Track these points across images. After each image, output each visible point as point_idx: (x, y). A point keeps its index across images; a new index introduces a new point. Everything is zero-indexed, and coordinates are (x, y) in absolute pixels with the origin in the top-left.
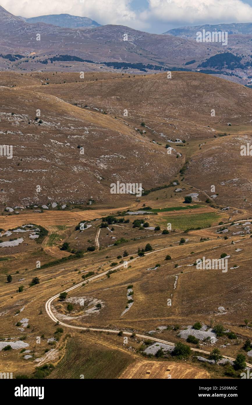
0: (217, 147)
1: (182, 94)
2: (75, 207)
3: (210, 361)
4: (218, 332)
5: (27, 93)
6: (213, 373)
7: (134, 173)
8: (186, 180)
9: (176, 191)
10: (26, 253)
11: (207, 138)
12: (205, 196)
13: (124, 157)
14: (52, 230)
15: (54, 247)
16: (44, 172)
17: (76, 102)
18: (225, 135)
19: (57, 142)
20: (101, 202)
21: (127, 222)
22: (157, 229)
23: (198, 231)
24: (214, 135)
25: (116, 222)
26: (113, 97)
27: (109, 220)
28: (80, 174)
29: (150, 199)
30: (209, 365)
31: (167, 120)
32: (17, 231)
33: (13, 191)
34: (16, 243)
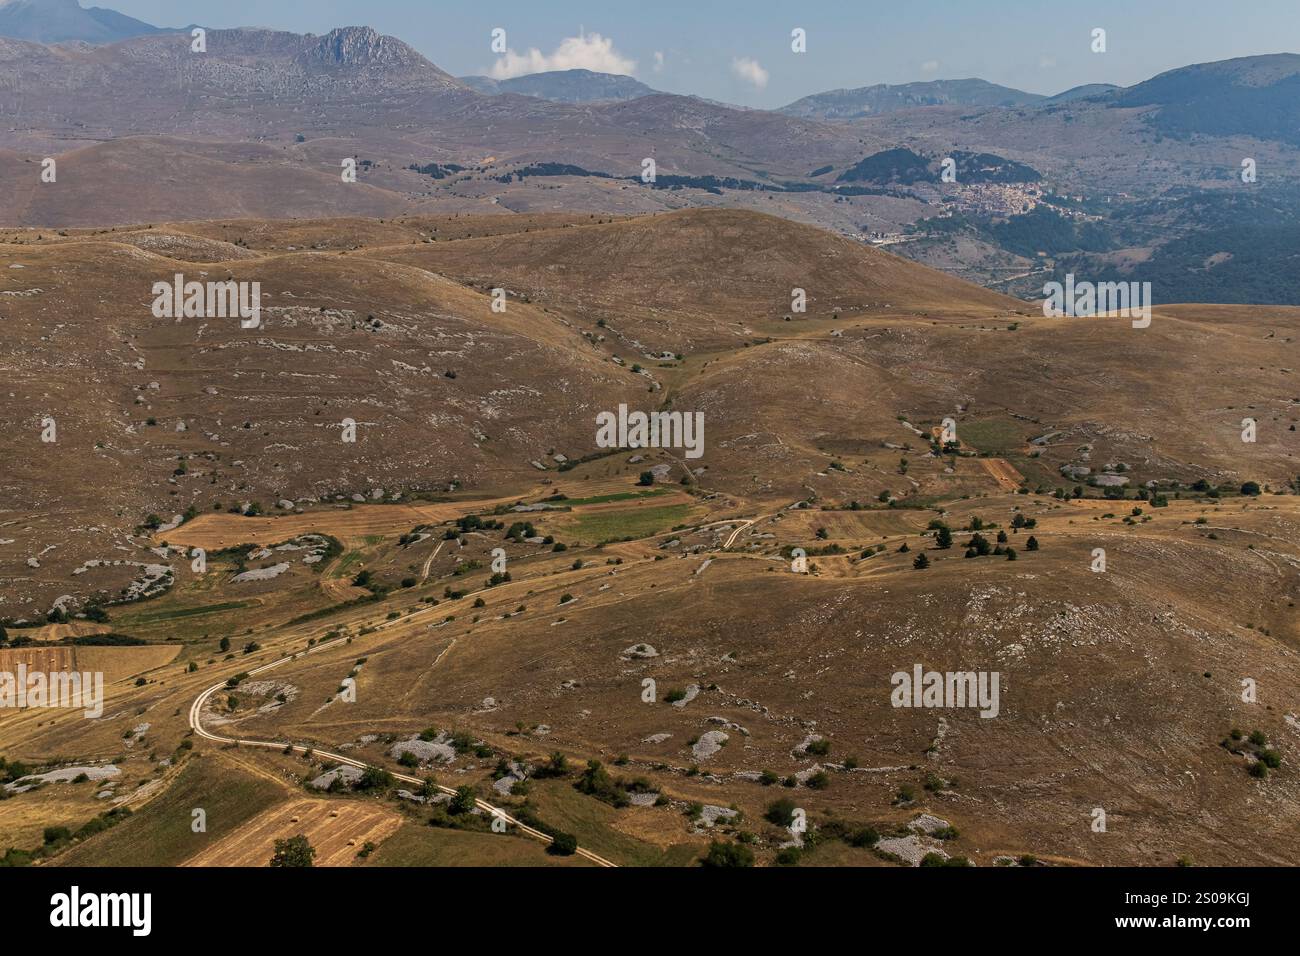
0: (732, 368)
1: (699, 256)
2: (419, 498)
3: (415, 798)
4: (462, 745)
5: (362, 265)
6: (409, 820)
7: (553, 426)
9: (631, 460)
10: (285, 593)
12: (683, 471)
13: (538, 393)
14: (351, 546)
15: (344, 580)
16: (368, 427)
17: (472, 279)
18: (768, 341)
19: (404, 364)
20: (473, 485)
21: (500, 526)
22: (548, 541)
23: (625, 545)
24: (745, 341)
25: (479, 527)
26: (552, 267)
27: (467, 524)
28: (441, 431)
29: (572, 480)
30: (411, 806)
31: (656, 314)
32: (283, 548)
33: (298, 466)
34: (273, 572)
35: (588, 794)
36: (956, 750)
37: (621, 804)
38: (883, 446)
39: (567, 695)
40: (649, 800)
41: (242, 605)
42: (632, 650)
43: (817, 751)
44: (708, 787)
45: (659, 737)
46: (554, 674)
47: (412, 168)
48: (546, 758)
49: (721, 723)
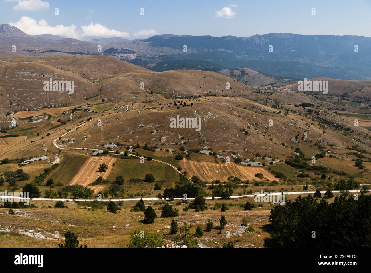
0: (112, 81)
1: (97, 63)
2: (61, 106)
4: (118, 144)
5: (37, 64)
6: (117, 159)
8: (102, 93)
9: (99, 97)
10: (44, 124)
11: (108, 78)
12: (109, 99)
13: (78, 87)
14: (53, 115)
15: (55, 121)
16: (47, 94)
17: (57, 67)
18: (114, 77)
20: (71, 103)
21: (82, 110)
22: (93, 111)
23: (108, 111)
24: (110, 77)
25: (78, 110)
26: (72, 65)
27: (75, 110)
29: (89, 101)
30: (116, 156)
31: (93, 73)
32: (39, 116)
33: (35, 102)
34: (39, 121)
35: (146, 150)
36: (204, 136)
37: (154, 151)
38: (141, 93)
39: (132, 134)
40: (159, 150)
41: (35, 127)
42: (140, 125)
43: (182, 138)
44: (167, 146)
45: (153, 139)
46: (128, 131)
47: (24, 50)
48: (135, 145)
49: (163, 136)
